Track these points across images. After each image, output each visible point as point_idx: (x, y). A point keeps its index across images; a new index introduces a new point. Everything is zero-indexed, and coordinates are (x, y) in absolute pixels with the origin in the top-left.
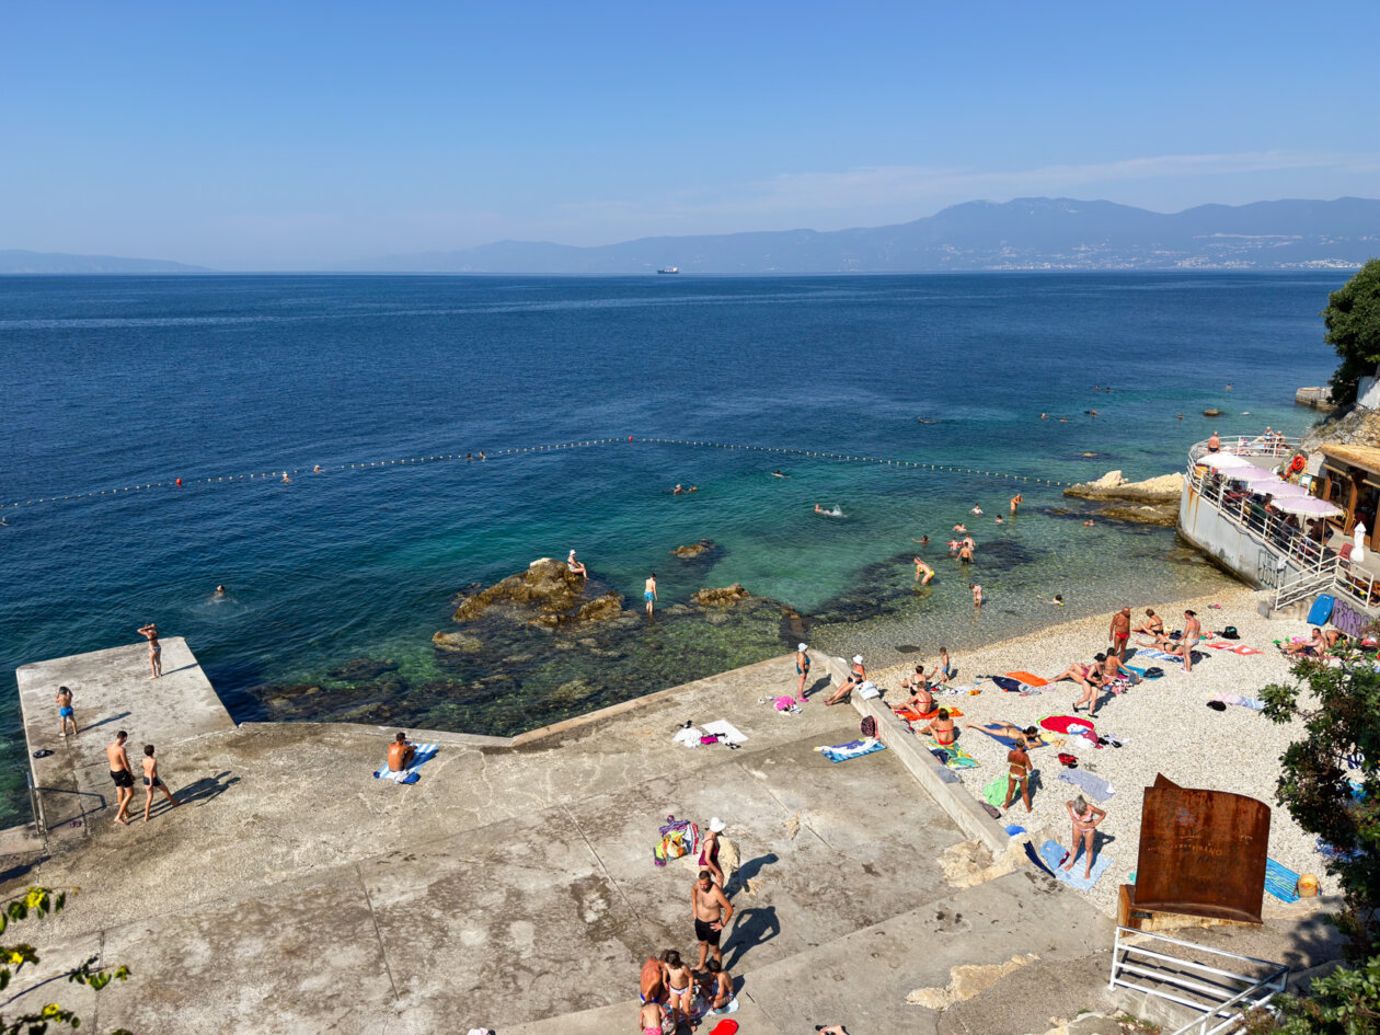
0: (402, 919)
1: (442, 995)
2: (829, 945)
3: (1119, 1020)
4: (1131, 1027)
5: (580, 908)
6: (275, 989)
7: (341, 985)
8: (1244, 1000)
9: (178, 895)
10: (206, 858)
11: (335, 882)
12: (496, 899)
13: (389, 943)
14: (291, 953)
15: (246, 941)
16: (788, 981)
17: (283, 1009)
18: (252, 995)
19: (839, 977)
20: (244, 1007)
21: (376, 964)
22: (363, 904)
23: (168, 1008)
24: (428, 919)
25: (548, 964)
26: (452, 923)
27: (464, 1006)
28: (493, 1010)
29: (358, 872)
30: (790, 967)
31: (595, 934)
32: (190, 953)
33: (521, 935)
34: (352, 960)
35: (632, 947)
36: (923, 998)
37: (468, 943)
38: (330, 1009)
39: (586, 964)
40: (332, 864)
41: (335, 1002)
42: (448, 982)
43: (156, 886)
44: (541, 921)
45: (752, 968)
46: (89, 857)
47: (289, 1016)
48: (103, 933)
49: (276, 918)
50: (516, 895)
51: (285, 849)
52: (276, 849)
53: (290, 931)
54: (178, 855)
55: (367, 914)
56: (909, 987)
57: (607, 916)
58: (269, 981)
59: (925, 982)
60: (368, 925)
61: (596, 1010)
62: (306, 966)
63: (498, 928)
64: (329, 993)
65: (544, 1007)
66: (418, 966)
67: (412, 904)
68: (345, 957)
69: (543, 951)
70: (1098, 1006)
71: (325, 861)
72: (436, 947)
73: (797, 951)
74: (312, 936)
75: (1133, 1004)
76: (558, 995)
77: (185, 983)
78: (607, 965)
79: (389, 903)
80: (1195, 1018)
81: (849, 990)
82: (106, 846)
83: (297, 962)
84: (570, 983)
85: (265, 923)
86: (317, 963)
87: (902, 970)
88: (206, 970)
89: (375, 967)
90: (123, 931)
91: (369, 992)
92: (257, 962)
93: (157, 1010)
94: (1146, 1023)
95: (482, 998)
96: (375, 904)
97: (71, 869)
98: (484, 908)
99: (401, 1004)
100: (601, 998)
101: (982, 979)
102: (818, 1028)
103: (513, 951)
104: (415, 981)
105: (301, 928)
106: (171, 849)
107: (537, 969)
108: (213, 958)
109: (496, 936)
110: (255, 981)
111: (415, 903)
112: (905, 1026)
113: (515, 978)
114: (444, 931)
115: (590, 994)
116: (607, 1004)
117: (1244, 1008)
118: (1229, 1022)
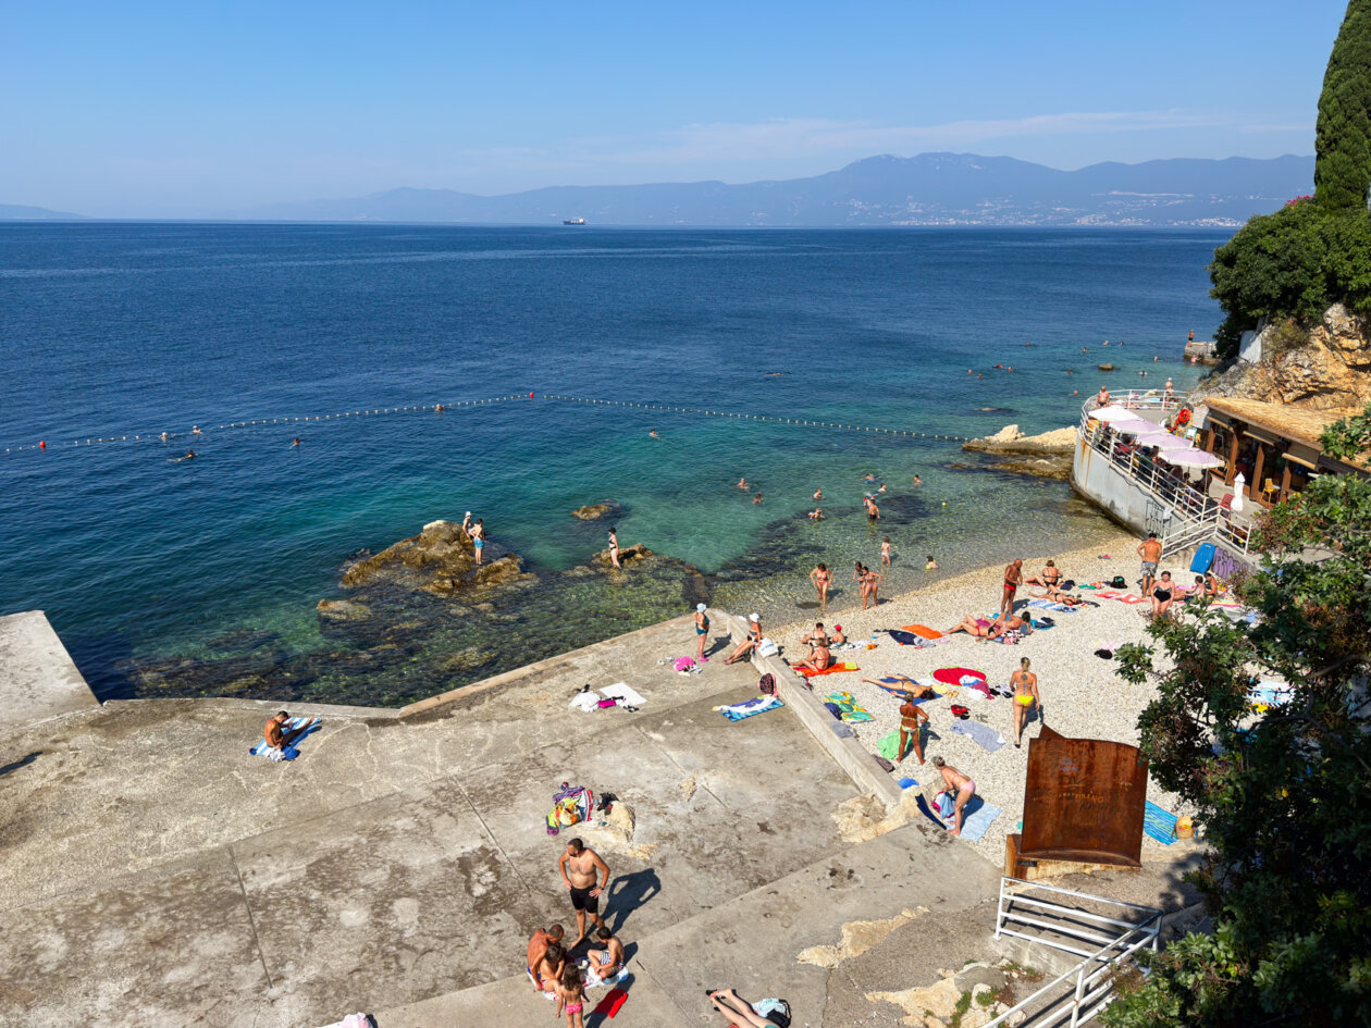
0: (278, 902)
1: (320, 980)
2: (721, 907)
3: (1003, 969)
4: (1015, 975)
5: (467, 882)
6: (138, 983)
7: (209, 975)
8: (1121, 944)
9: (31, 887)
10: (64, 846)
11: (204, 866)
12: (379, 877)
13: (263, 927)
14: (155, 944)
15: (106, 934)
16: (680, 947)
17: (146, 1003)
18: (113, 989)
19: (731, 940)
20: (102, 1003)
21: (248, 951)
22: (236, 889)
23: (18, 1009)
24: (305, 901)
25: (432, 941)
26: (332, 904)
27: (342, 989)
28: (373, 992)
29: (231, 855)
30: (682, 932)
31: (483, 907)
32: (43, 949)
33: (405, 912)
34: (222, 948)
35: (521, 920)
36: (813, 956)
37: (347, 924)
38: (198, 1001)
39: (473, 939)
40: (203, 847)
41: (202, 994)
42: (325, 966)
44: (426, 898)
45: (644, 935)
47: (152, 1010)
49: (139, 907)
50: (401, 871)
51: (151, 834)
52: (141, 834)
53: (155, 920)
54: (32, 844)
55: (240, 898)
56: (800, 947)
57: (495, 889)
58: (130, 975)
59: (816, 940)
60: (240, 910)
61: (482, 987)
62: (172, 956)
63: (381, 907)
64: (196, 984)
65: (427, 986)
66: (294, 950)
67: (288, 886)
68: (215, 945)
69: (427, 928)
70: (984, 956)
71: (194, 844)
72: (314, 930)
73: (690, 915)
74: (178, 925)
75: (1018, 952)
76: (442, 973)
77: (38, 981)
78: (495, 939)
79: (264, 886)
80: (1076, 964)
81: (741, 953)
83: (162, 953)
84: (456, 960)
85: (127, 913)
86: (184, 953)
87: (794, 929)
88: (61, 967)
89: (247, 954)
91: (240, 980)
92: (118, 955)
93: (4, 1013)
94: (1030, 970)
95: (362, 981)
96: (248, 887)
98: (366, 887)
99: (274, 992)
100: (488, 974)
101: (872, 934)
102: (709, 993)
103: (396, 931)
104: (290, 967)
105: (168, 916)
106: (24, 839)
107: (421, 947)
108: (69, 953)
109: (378, 915)
110: (115, 975)
111: (292, 885)
112: (795, 986)
113: (397, 957)
114: (323, 913)
115: (476, 970)
116: (493, 980)
117: (1122, 950)
118: (1105, 968)
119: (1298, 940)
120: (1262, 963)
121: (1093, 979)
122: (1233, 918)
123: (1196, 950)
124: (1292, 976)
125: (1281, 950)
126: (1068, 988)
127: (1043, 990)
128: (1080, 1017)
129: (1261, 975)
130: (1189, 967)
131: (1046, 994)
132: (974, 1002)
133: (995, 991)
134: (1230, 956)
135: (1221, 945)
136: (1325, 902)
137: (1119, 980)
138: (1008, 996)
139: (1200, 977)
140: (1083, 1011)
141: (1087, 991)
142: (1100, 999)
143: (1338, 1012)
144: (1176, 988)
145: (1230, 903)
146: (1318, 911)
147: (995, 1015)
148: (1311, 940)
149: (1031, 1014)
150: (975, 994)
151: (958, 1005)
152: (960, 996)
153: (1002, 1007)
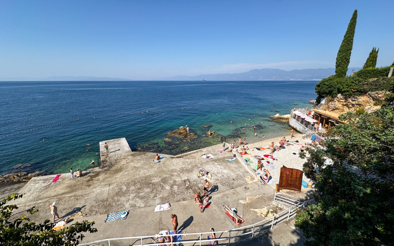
0: (156, 184)
1: (162, 197)
2: (226, 192)
3: (275, 207)
4: (277, 208)
5: (185, 184)
6: (136, 195)
7: (146, 195)
9: (121, 179)
10: (126, 173)
11: (146, 178)
12: (172, 182)
13: (154, 188)
14: (139, 189)
15: (132, 187)
16: (219, 198)
17: (137, 198)
18: (132, 195)
19: (227, 197)
20: (131, 197)
21: (152, 191)
22: (150, 182)
23: (119, 197)
24: (160, 185)
25: (179, 193)
26: (164, 185)
27: (165, 199)
28: (170, 200)
29: (150, 176)
30: (219, 195)
31: (187, 188)
32: (123, 188)
33: (175, 188)
35: (193, 191)
36: (242, 202)
37: (167, 189)
38: (144, 198)
39: (186, 193)
40: (146, 175)
41: (145, 197)
42: (163, 195)
43: (118, 177)
44: (179, 186)
45: (213, 195)
46: (108, 172)
47: (138, 199)
48: (110, 184)
49: (136, 183)
50: (175, 181)
51: (139, 172)
52: (137, 172)
53: (139, 185)
54: (122, 172)
55: (151, 183)
56: (239, 200)
57: (189, 185)
58: (135, 193)
59: (242, 199)
60: (151, 185)
61: (187, 201)
62: (141, 191)
63: (172, 187)
65: (178, 200)
66: (159, 192)
68: (147, 190)
69: (179, 191)
70: (272, 204)
71: (145, 174)
72: (161, 189)
73: (221, 193)
74: (142, 186)
75: (278, 204)
76: (181, 198)
77: (122, 193)
78: (189, 193)
79: (155, 182)
80: (289, 208)
81: (229, 200)
82: (111, 170)
83: (139, 191)
84: (183, 196)
85: (135, 184)
86: (143, 191)
87: (238, 197)
88: (125, 191)
89: (152, 192)
90: (113, 184)
91: (151, 196)
92: (133, 190)
93: (117, 197)
94: (280, 208)
95: (168, 198)
96: (152, 182)
97: (105, 174)
98: (170, 183)
99: (155, 198)
100: (188, 199)
101: (252, 199)
102: (223, 206)
103: (174, 190)
104: (158, 195)
106: (121, 171)
107: (178, 194)
108: (126, 189)
109: (171, 188)
110: (133, 193)
111: (159, 182)
112: (238, 206)
113: (174, 195)
114: (163, 187)
115: (186, 198)
117: (298, 206)
118: (294, 209)
119: (335, 207)
120: (327, 211)
121: (292, 211)
122: (321, 202)
123: (314, 207)
124: (334, 214)
125: (331, 209)
126: (287, 212)
127: (283, 212)
128: (289, 217)
129: (327, 213)
130: (312, 210)
131: (283, 213)
132: (270, 212)
133: (274, 211)
134: (321, 209)
135: (319, 207)
136: (340, 201)
137: (298, 211)
138: (276, 212)
139: (315, 212)
140: (290, 216)
141: (291, 213)
142: (293, 214)
143: (343, 222)
144: (309, 214)
145: (320, 199)
146: (338, 202)
147: (274, 215)
148: (337, 208)
149: (280, 216)
150: (270, 211)
151: (267, 213)
152: (267, 211)
153: (275, 214)
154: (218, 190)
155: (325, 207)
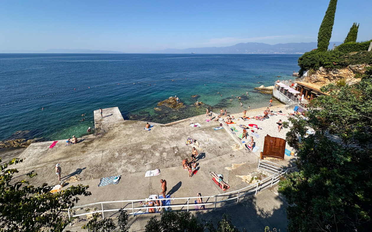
0: (147, 151)
1: (152, 163)
2: (213, 159)
3: (259, 174)
4: (261, 175)
5: (174, 151)
6: (127, 161)
7: (137, 161)
8: (281, 172)
9: (114, 146)
10: (119, 140)
11: (137, 145)
12: (161, 149)
13: (145, 155)
14: (130, 155)
15: (124, 153)
16: (206, 164)
17: (128, 164)
18: (124, 161)
19: (214, 164)
20: (122, 163)
21: (143, 158)
22: (141, 149)
23: (111, 163)
24: (151, 151)
26: (154, 152)
27: (155, 165)
28: (160, 166)
29: (141, 144)
30: (206, 162)
31: (176, 155)
32: (115, 155)
33: (165, 154)
34: (139, 157)
35: (182, 158)
36: (227, 168)
37: (157, 155)
38: (135, 164)
39: (174, 160)
40: (137, 142)
41: (136, 163)
42: (153, 161)
43: (111, 144)
44: (168, 153)
45: (200, 162)
46: (102, 139)
47: (129, 165)
48: (103, 151)
49: (128, 150)
50: (164, 148)
51: (130, 139)
52: (129, 139)
53: (130, 152)
54: (115, 140)
55: (142, 150)
56: (225, 166)
57: (178, 152)
58: (126, 159)
59: (228, 166)
60: (142, 152)
61: (175, 167)
62: (132, 157)
63: (161, 153)
64: (135, 162)
65: (168, 166)
66: (149, 158)
67: (148, 149)
68: (138, 156)
69: (168, 157)
70: (256, 171)
71: (136, 142)
72: (152, 156)
73: (208, 160)
74: (133, 153)
75: (262, 171)
76: (170, 164)
77: (114, 159)
78: (178, 160)
79: (145, 149)
80: (272, 175)
81: (215, 166)
82: (104, 138)
83: (131, 157)
84: (172, 163)
85: (127, 151)
86: (134, 157)
87: (224, 164)
88: (117, 157)
89: (142, 158)
90: (106, 151)
91: (141, 162)
92: (125, 156)
93: (110, 163)
94: (264, 175)
95: (158, 164)
96: (143, 149)
97: (99, 141)
98: (159, 150)
99: (146, 164)
100: (176, 165)
101: (237, 166)
102: (210, 172)
103: (163, 157)
104: (148, 161)
105: (132, 152)
106: (114, 139)
107: (167, 160)
108: (119, 155)
109: (161, 155)
110: (125, 159)
111: (149, 149)
112: (224, 173)
113: (163, 161)
114: (153, 153)
115: (175, 165)
116: (177, 166)
117: (281, 173)
118: (278, 176)
119: (316, 175)
120: (309, 178)
121: (275, 178)
122: (303, 170)
123: (296, 174)
124: (315, 181)
125: (313, 176)
126: (271, 179)
127: (266, 179)
128: (273, 184)
129: (309, 180)
130: (295, 177)
131: (267, 179)
132: (254, 179)
133: (258, 177)
134: (303, 176)
135: (301, 174)
136: (321, 169)
137: (281, 178)
138: (260, 179)
139: (297, 179)
140: (273, 183)
141: (274, 180)
142: (276, 181)
143: (324, 189)
144: (292, 181)
145: (303, 167)
146: (320, 170)
147: (258, 182)
148: (319, 175)
149: (264, 182)
150: (254, 178)
151: (251, 179)
152: (252, 178)
153: (259, 180)
154: (205, 157)
155: (307, 175)
